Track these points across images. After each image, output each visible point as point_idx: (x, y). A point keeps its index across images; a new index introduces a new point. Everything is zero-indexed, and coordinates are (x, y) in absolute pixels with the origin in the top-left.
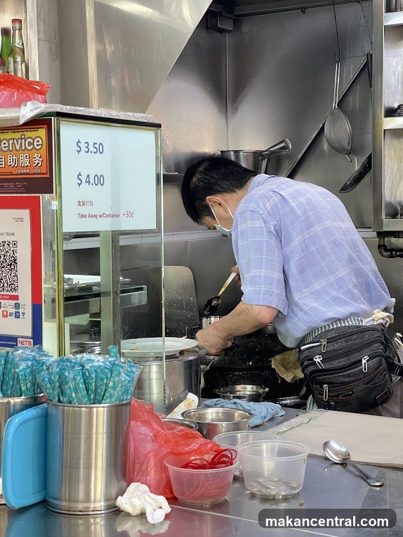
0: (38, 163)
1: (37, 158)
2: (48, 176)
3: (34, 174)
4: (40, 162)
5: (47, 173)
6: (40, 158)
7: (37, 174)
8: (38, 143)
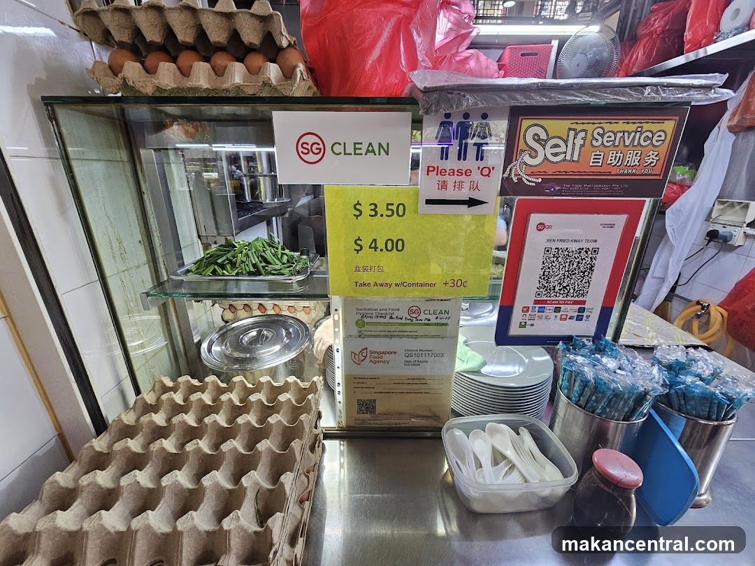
0: (652, 162)
1: (653, 157)
2: (661, 178)
3: (642, 175)
4: (655, 161)
5: (660, 175)
6: (656, 156)
7: (646, 175)
8: (660, 138)
